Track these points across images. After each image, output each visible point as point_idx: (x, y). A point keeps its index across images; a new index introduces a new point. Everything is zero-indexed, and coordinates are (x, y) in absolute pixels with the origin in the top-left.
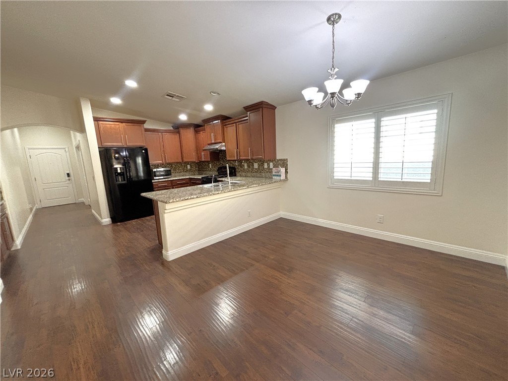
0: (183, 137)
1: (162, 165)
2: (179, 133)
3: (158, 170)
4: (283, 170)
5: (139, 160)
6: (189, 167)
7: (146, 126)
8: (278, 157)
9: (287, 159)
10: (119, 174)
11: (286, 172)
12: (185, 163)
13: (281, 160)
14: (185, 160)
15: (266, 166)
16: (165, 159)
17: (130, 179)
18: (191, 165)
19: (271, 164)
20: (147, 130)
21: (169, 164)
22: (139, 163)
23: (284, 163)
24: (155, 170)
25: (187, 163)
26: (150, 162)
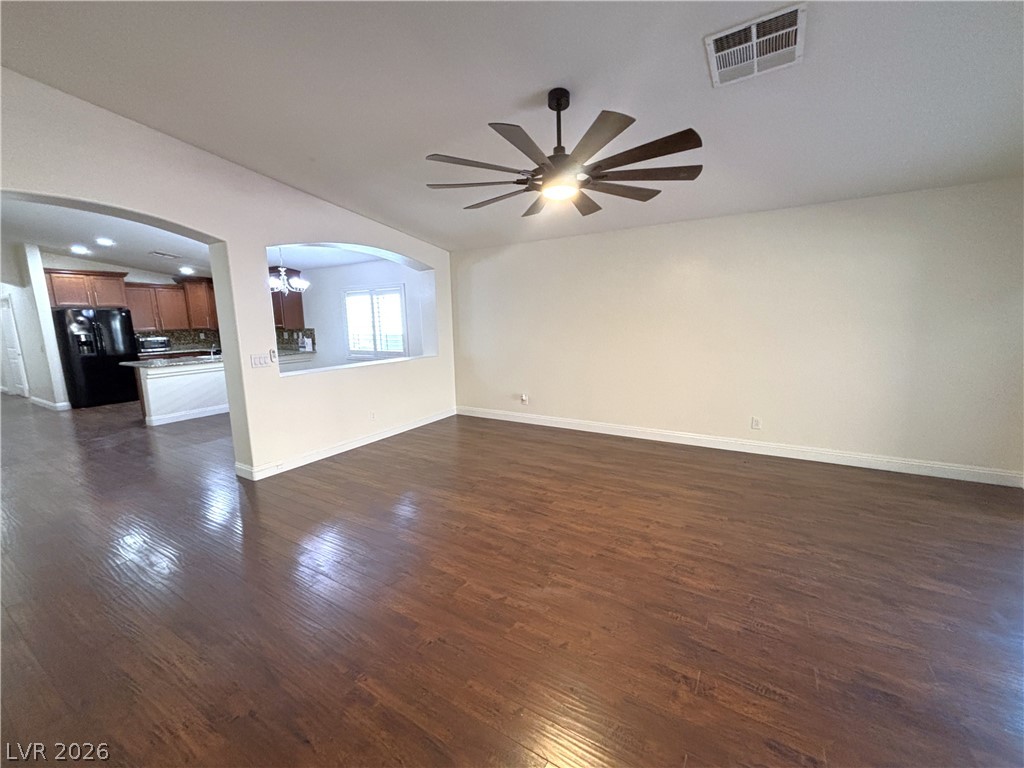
0: (190, 295)
1: (157, 334)
2: (183, 288)
3: (149, 339)
4: (308, 341)
5: (117, 324)
6: (202, 336)
7: (127, 279)
8: (306, 327)
9: (313, 330)
10: (84, 343)
11: (314, 343)
12: (195, 330)
13: (309, 330)
14: (194, 326)
15: (295, 336)
16: (161, 325)
17: (102, 351)
18: (206, 334)
19: (300, 334)
20: (129, 285)
21: (167, 331)
22: (116, 330)
23: (310, 334)
24: (143, 340)
25: (198, 331)
26: (134, 329)
